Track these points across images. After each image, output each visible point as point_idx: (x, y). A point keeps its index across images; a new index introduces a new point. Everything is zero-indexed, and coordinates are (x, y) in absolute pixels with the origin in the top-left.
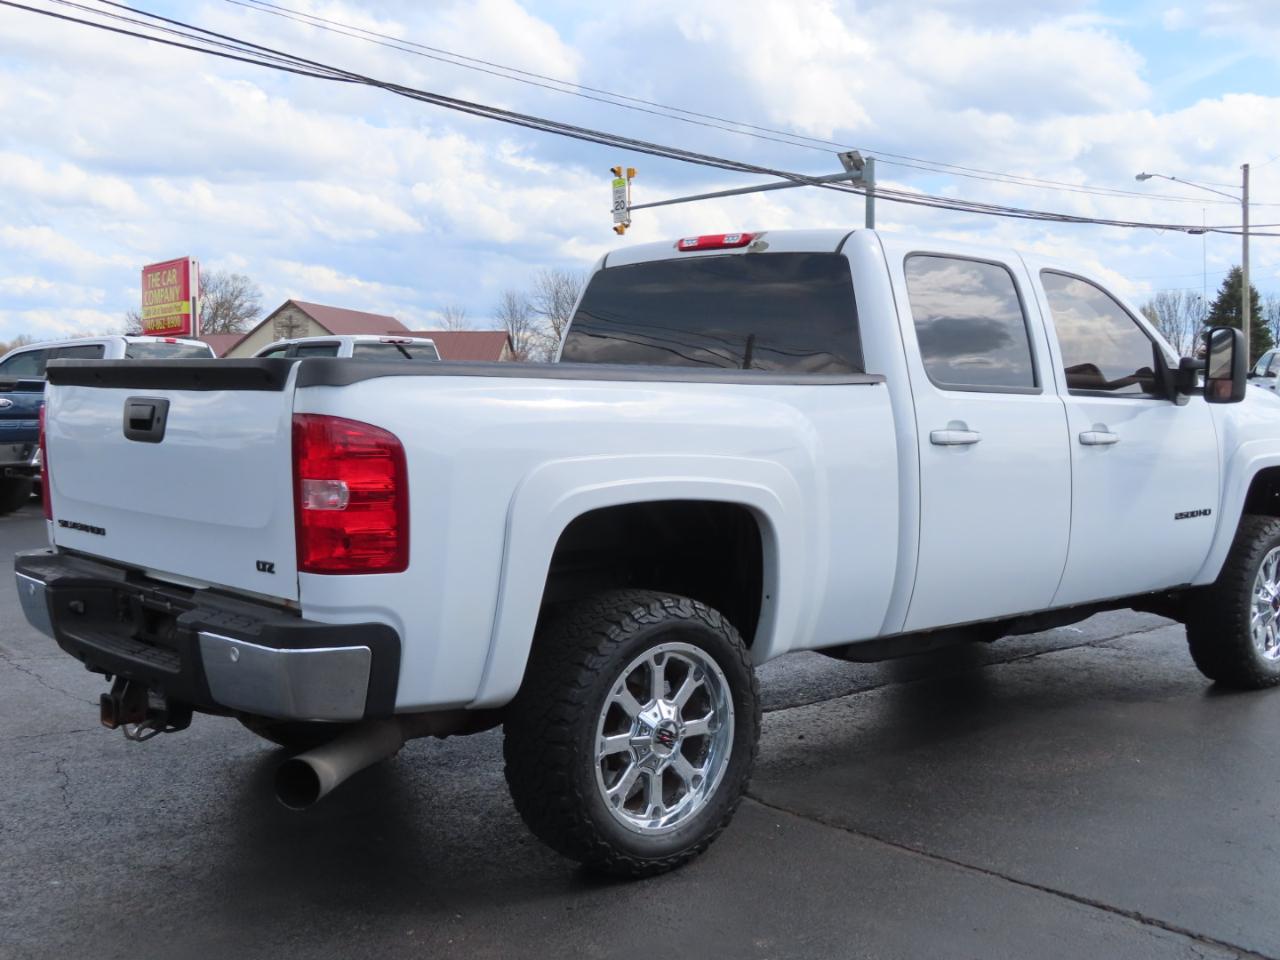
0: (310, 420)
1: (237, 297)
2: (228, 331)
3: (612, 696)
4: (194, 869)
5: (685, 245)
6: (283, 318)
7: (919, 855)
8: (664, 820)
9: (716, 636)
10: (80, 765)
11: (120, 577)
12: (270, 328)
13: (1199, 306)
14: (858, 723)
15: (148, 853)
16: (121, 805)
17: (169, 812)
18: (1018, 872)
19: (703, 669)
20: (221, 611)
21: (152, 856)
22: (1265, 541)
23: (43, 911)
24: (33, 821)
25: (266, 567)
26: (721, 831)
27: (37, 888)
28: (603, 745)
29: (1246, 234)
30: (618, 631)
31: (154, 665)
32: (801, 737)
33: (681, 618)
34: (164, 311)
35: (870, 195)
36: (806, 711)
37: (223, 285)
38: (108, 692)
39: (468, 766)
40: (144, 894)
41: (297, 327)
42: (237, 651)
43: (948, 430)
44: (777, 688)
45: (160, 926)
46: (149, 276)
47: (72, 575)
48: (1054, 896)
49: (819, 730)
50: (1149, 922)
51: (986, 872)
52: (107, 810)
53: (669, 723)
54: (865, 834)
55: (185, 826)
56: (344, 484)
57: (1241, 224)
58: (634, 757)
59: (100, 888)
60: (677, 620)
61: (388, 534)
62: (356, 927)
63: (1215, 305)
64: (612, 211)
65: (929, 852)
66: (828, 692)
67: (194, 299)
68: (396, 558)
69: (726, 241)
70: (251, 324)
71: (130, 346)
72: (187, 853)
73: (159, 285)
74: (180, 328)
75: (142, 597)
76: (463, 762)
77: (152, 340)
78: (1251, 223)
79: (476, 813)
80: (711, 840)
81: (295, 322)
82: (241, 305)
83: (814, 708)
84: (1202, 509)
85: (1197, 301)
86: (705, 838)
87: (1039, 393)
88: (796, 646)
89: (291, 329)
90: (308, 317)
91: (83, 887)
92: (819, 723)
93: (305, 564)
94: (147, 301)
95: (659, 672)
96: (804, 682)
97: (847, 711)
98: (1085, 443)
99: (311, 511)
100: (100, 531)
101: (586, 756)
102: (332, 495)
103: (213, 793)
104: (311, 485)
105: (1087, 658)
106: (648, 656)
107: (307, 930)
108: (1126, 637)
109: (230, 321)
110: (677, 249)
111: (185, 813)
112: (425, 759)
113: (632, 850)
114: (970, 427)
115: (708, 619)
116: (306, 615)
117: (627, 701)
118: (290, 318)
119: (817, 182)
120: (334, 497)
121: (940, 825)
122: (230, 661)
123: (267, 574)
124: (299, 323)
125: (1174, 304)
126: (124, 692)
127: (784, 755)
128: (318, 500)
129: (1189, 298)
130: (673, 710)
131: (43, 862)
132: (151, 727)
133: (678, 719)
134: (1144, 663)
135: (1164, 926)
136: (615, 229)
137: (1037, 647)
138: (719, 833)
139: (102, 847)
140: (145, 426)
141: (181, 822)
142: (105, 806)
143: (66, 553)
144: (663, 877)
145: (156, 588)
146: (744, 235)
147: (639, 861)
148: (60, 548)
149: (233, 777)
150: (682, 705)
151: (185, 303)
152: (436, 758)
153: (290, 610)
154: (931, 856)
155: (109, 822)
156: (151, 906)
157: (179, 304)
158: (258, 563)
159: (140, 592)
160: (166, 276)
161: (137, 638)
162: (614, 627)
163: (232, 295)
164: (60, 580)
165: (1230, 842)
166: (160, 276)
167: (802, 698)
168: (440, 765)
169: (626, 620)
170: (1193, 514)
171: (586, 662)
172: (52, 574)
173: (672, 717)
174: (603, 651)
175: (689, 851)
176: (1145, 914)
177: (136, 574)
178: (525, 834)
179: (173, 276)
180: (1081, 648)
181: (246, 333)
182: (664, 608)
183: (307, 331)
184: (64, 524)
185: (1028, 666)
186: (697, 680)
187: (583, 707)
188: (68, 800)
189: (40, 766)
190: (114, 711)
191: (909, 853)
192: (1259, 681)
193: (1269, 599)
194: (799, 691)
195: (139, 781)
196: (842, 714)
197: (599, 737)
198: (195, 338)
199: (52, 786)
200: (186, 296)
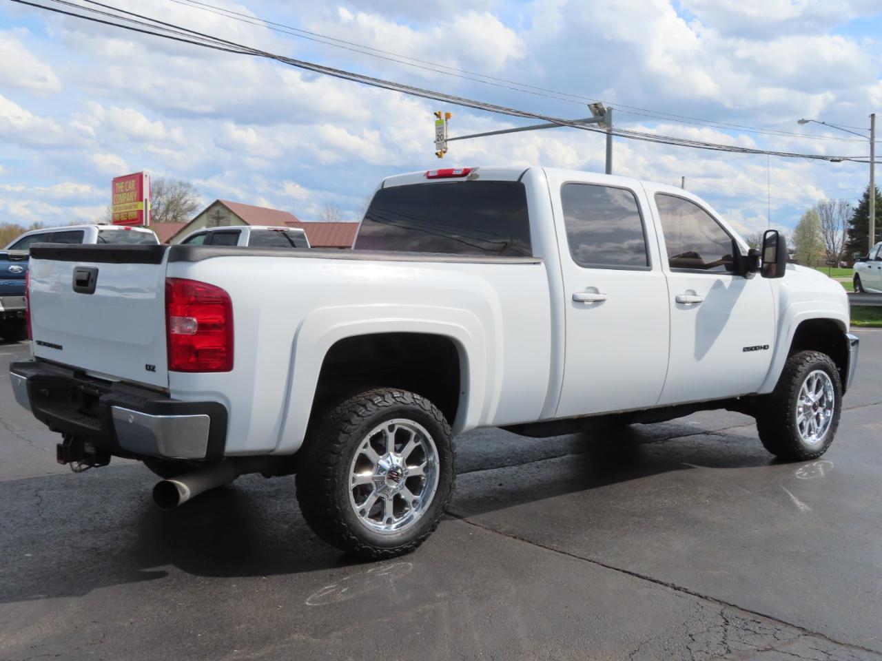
0: (178, 282)
1: (182, 197)
2: (176, 221)
3: (360, 450)
4: (111, 550)
5: (431, 174)
6: (213, 212)
7: (553, 552)
8: (394, 526)
9: (428, 415)
10: (50, 492)
11: (71, 375)
12: (204, 219)
13: (847, 210)
14: (539, 478)
15: (85, 541)
16: (72, 514)
17: (101, 519)
18: (610, 562)
19: (419, 436)
20: (125, 394)
21: (88, 542)
22: (807, 366)
23: (20, 569)
24: (19, 522)
25: (151, 368)
26: (430, 534)
27: (17, 557)
28: (354, 480)
29: (872, 163)
30: (364, 410)
31: (87, 426)
32: (501, 485)
33: (405, 404)
34: (126, 208)
35: (609, 135)
36: (510, 470)
37: (173, 189)
38: (62, 443)
39: (287, 498)
40: (80, 562)
41: (223, 218)
42: (133, 417)
43: (585, 292)
44: (494, 456)
45: (88, 579)
46: (117, 184)
47: (43, 374)
48: (627, 574)
49: (514, 481)
50: (679, 589)
51: (590, 561)
52: (64, 517)
53: (398, 468)
54: (523, 540)
55: (109, 527)
56: (195, 320)
57: (869, 155)
58: (375, 488)
59: (55, 558)
60: (402, 405)
61: (221, 349)
62: (202, 582)
63: (857, 211)
64: (435, 142)
65: (559, 549)
66: (527, 459)
67: (146, 200)
68: (225, 363)
69: (454, 173)
70: (191, 217)
71: (101, 231)
72: (109, 541)
73: (123, 191)
74: (137, 219)
75: (82, 387)
76: (285, 495)
77: (116, 228)
78: (876, 154)
79: (287, 523)
80: (424, 539)
81: (221, 215)
82: (185, 203)
83: (515, 468)
84: (763, 345)
85: (847, 208)
86: (419, 538)
87: (650, 270)
88: (482, 424)
89: (218, 219)
90: (230, 211)
91: (45, 557)
92: (515, 476)
93: (173, 366)
94: (115, 201)
95: (391, 437)
96: (513, 453)
97: (535, 470)
98: (680, 302)
99: (177, 336)
100: (59, 347)
101: (343, 485)
102: (188, 326)
103: (130, 509)
104: (176, 319)
105: (700, 441)
106: (384, 426)
107: (173, 583)
108: (732, 429)
109: (177, 214)
110: (426, 177)
111: (111, 520)
112: (263, 493)
113: (373, 543)
114: (600, 291)
115: (422, 405)
116: (173, 396)
117: (371, 452)
118: (218, 212)
119: (572, 124)
120: (190, 327)
121: (571, 535)
122: (129, 422)
123: (151, 372)
124: (224, 215)
125: (830, 209)
126: (70, 443)
127: (488, 495)
128: (181, 329)
129: (841, 205)
130: (401, 459)
131: (23, 544)
132: (85, 464)
133: (403, 465)
134: (736, 444)
135: (686, 591)
136: (437, 154)
137: (671, 434)
138: (428, 536)
139: (59, 537)
140: (85, 284)
141: (108, 525)
142: (63, 515)
143: (40, 361)
144: (392, 560)
145: (91, 382)
146: (465, 170)
147: (376, 549)
148: (37, 358)
149: (142, 501)
150: (406, 457)
151: (140, 203)
152: (268, 493)
153: (165, 393)
154: (560, 552)
155: (64, 524)
156: (84, 568)
157: (136, 203)
158: (147, 366)
159: (82, 384)
160: (128, 184)
161: (80, 412)
162: (362, 408)
163: (179, 195)
164: (35, 376)
165: (745, 547)
166: (124, 185)
167: (509, 462)
168: (270, 496)
169: (369, 405)
170: (756, 348)
171: (343, 428)
172: (31, 373)
173: (399, 464)
174: (353, 421)
175: (408, 545)
176: (677, 585)
177: (80, 373)
178: (313, 535)
179: (132, 184)
180: (699, 435)
181: (188, 222)
182: (394, 397)
183: (229, 221)
184: (39, 343)
185: (660, 445)
186: (416, 442)
187: (341, 455)
188: (41, 511)
189: (26, 492)
190: (64, 454)
191: (546, 550)
192: (802, 456)
193: (810, 404)
194: (508, 458)
195: (85, 502)
196: (531, 472)
197: (352, 474)
198: (145, 227)
199: (32, 503)
200: (140, 198)
